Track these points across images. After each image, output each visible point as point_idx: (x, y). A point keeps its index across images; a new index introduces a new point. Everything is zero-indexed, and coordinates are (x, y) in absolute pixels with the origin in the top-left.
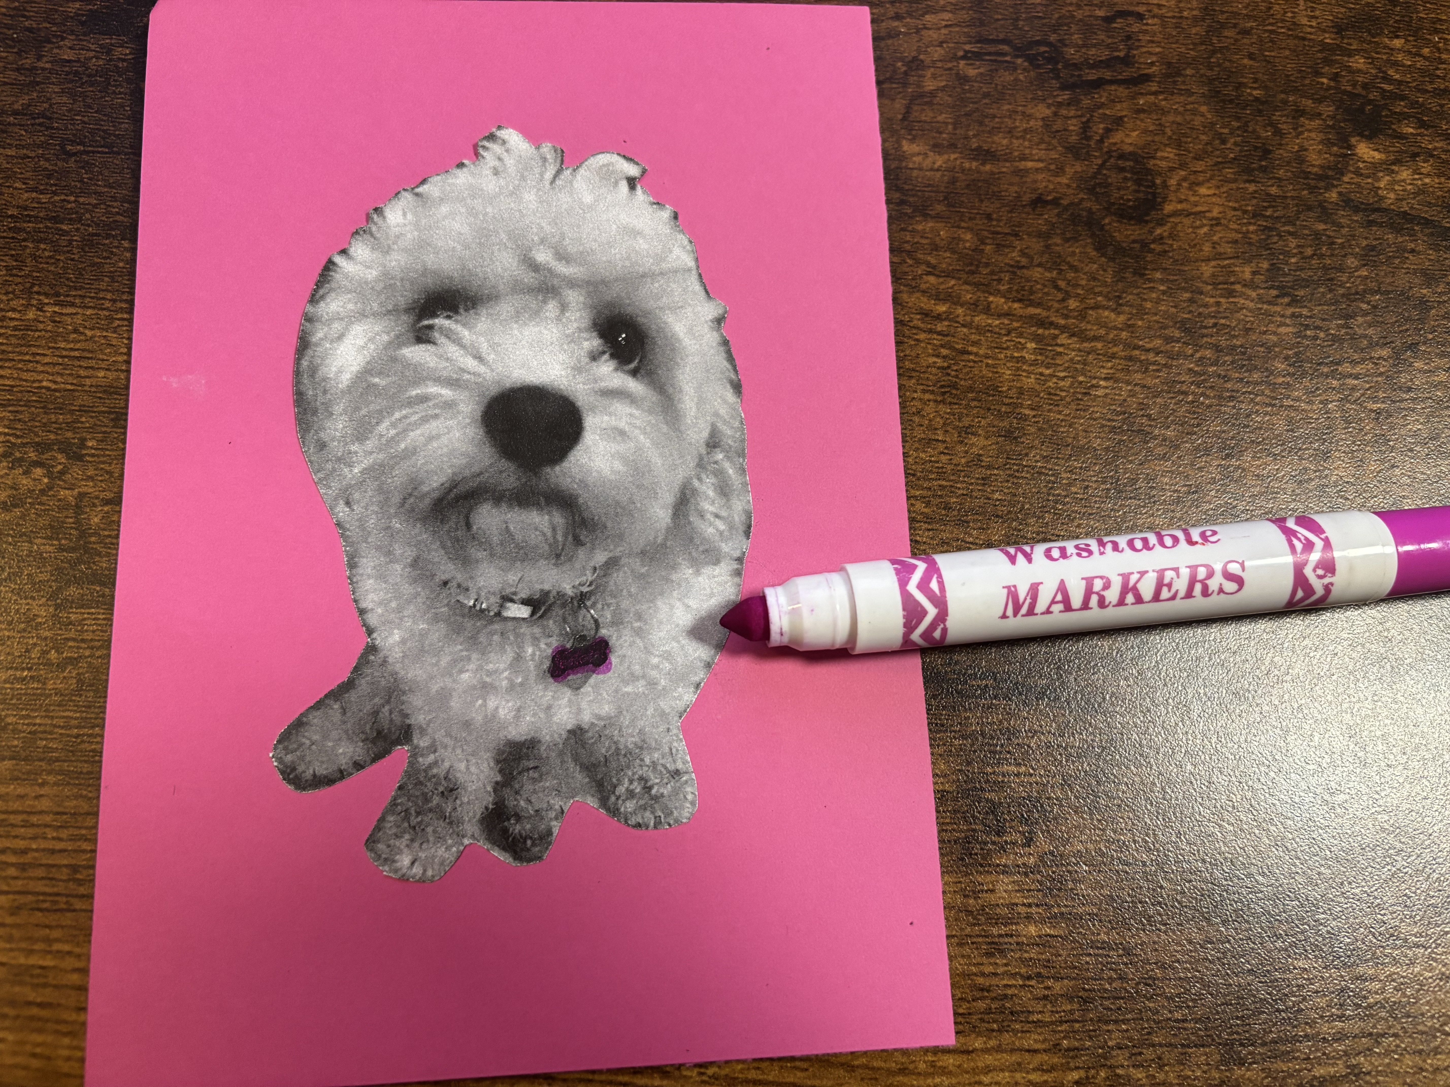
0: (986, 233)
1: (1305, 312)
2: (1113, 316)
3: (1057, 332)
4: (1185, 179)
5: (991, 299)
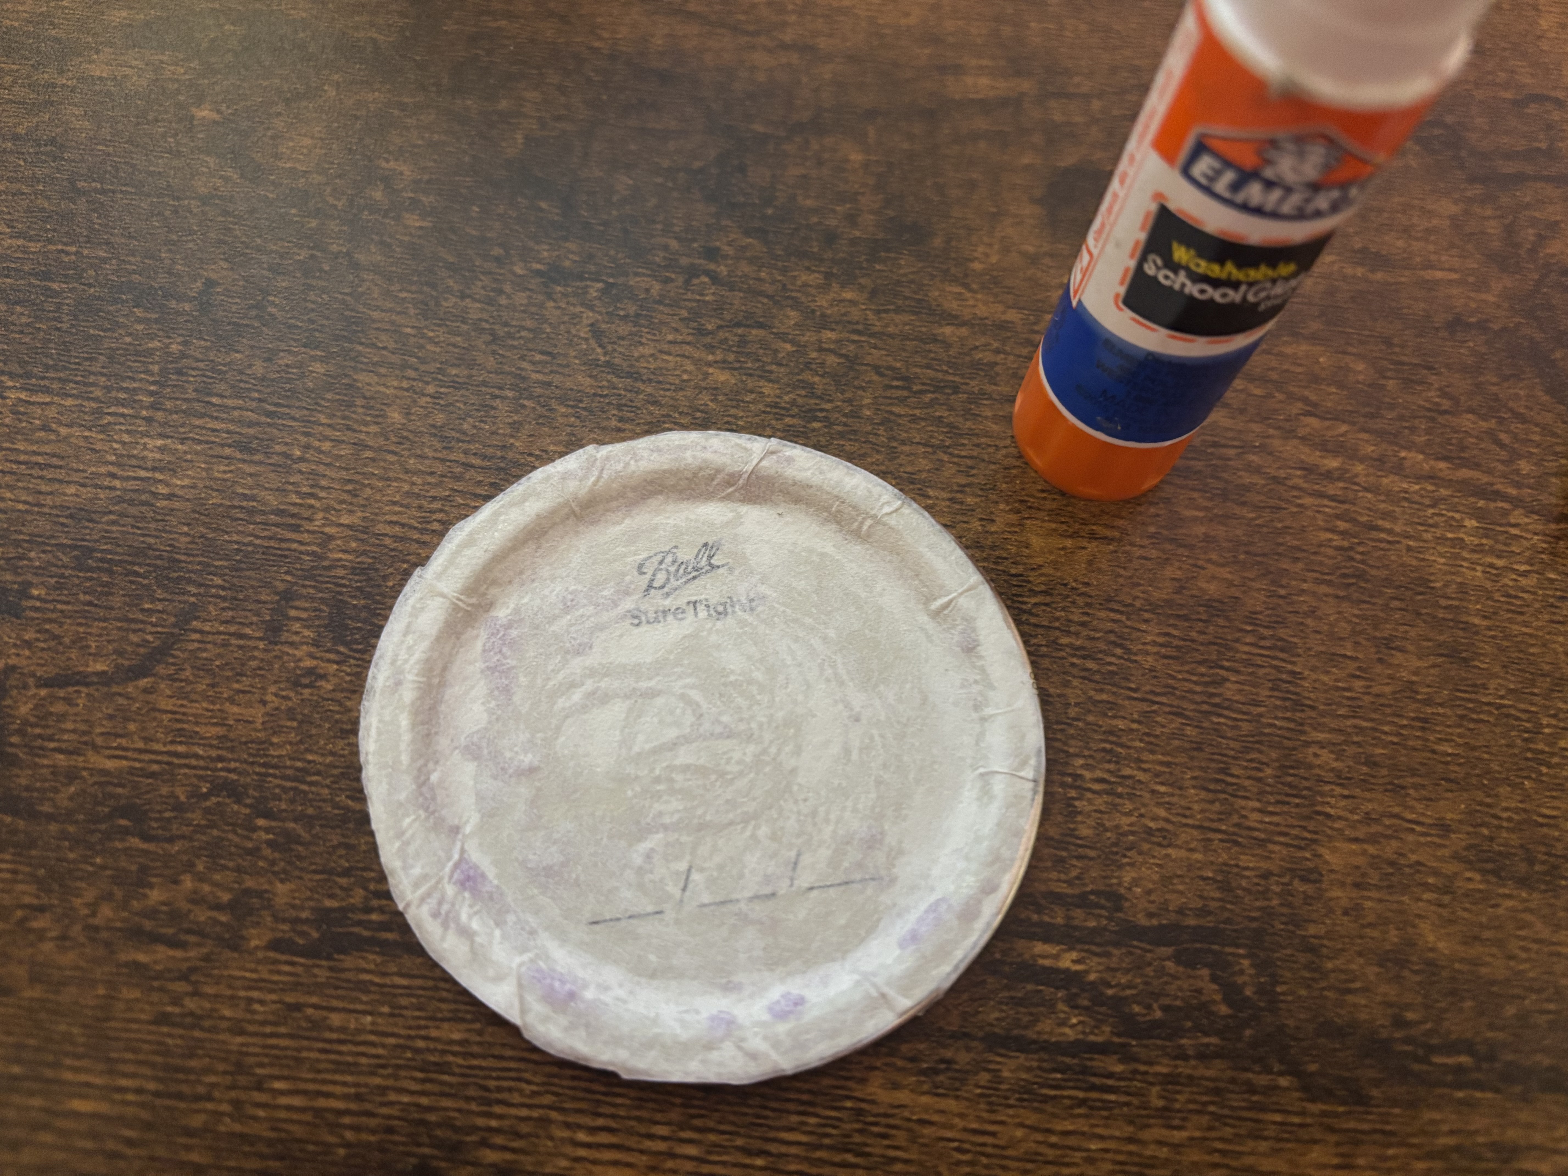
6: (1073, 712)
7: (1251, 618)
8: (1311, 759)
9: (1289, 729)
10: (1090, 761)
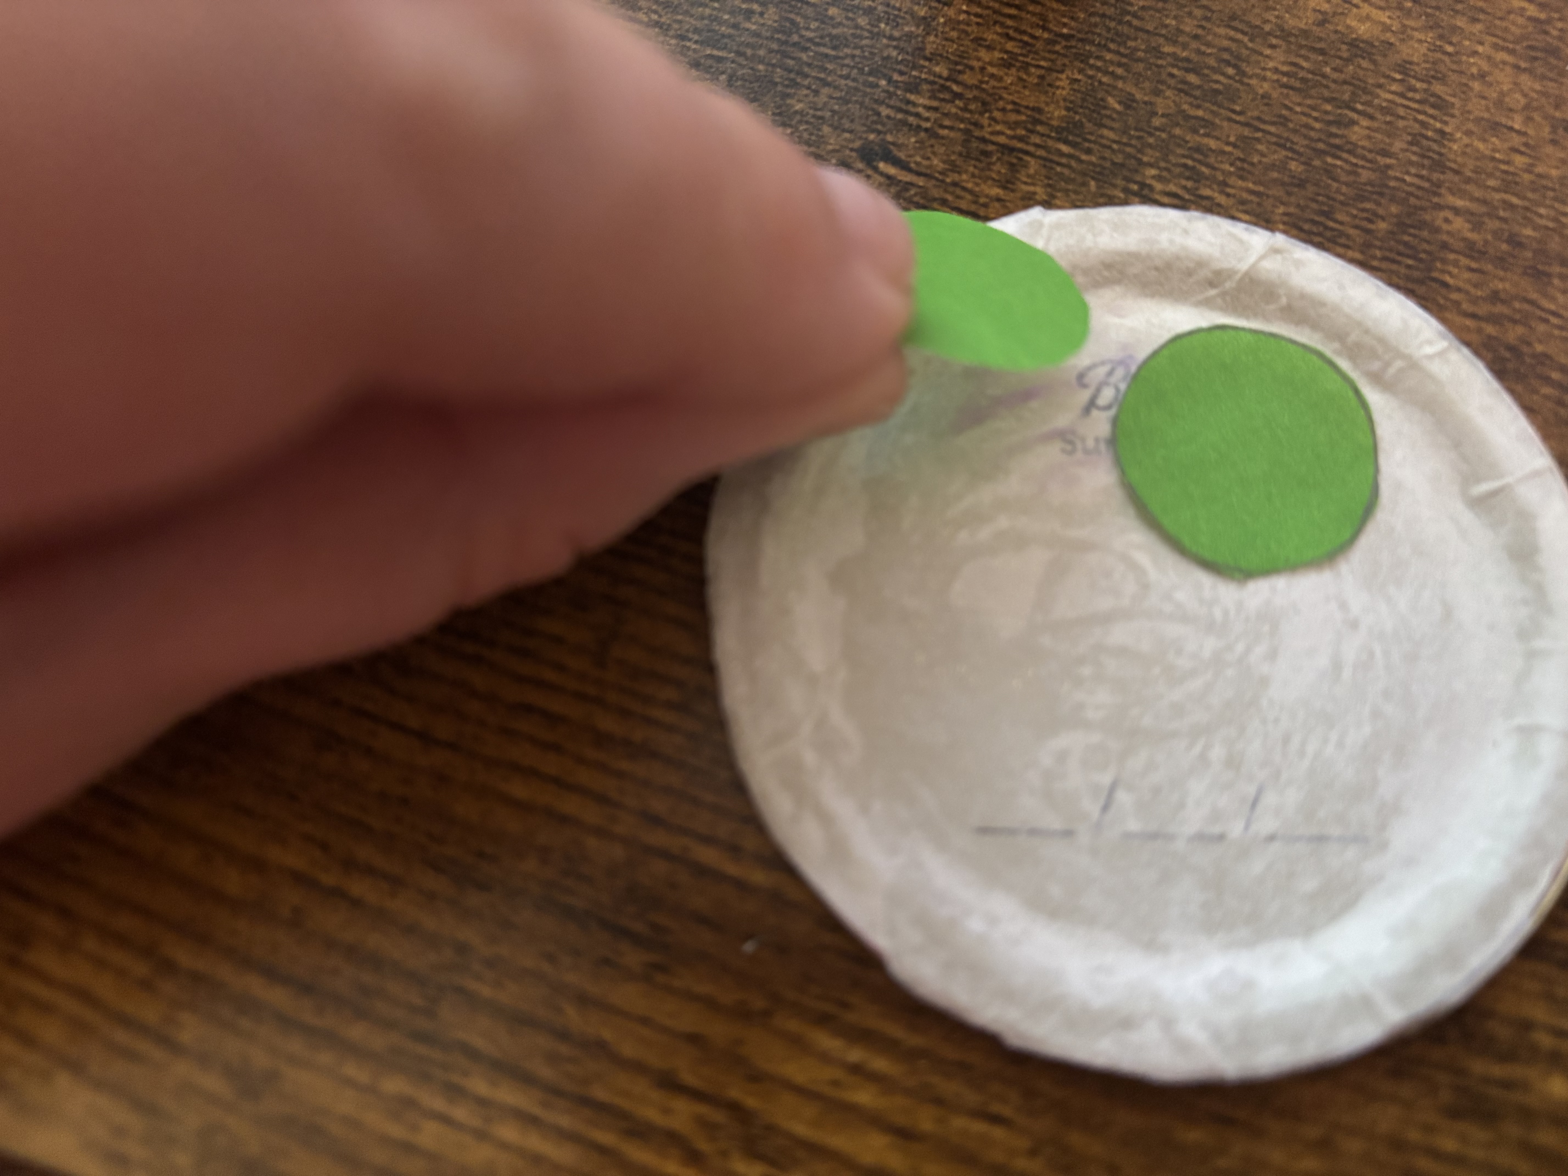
6: (1157, 122)
7: (1404, 67)
8: (1439, 222)
9: (1419, 188)
10: (1165, 174)
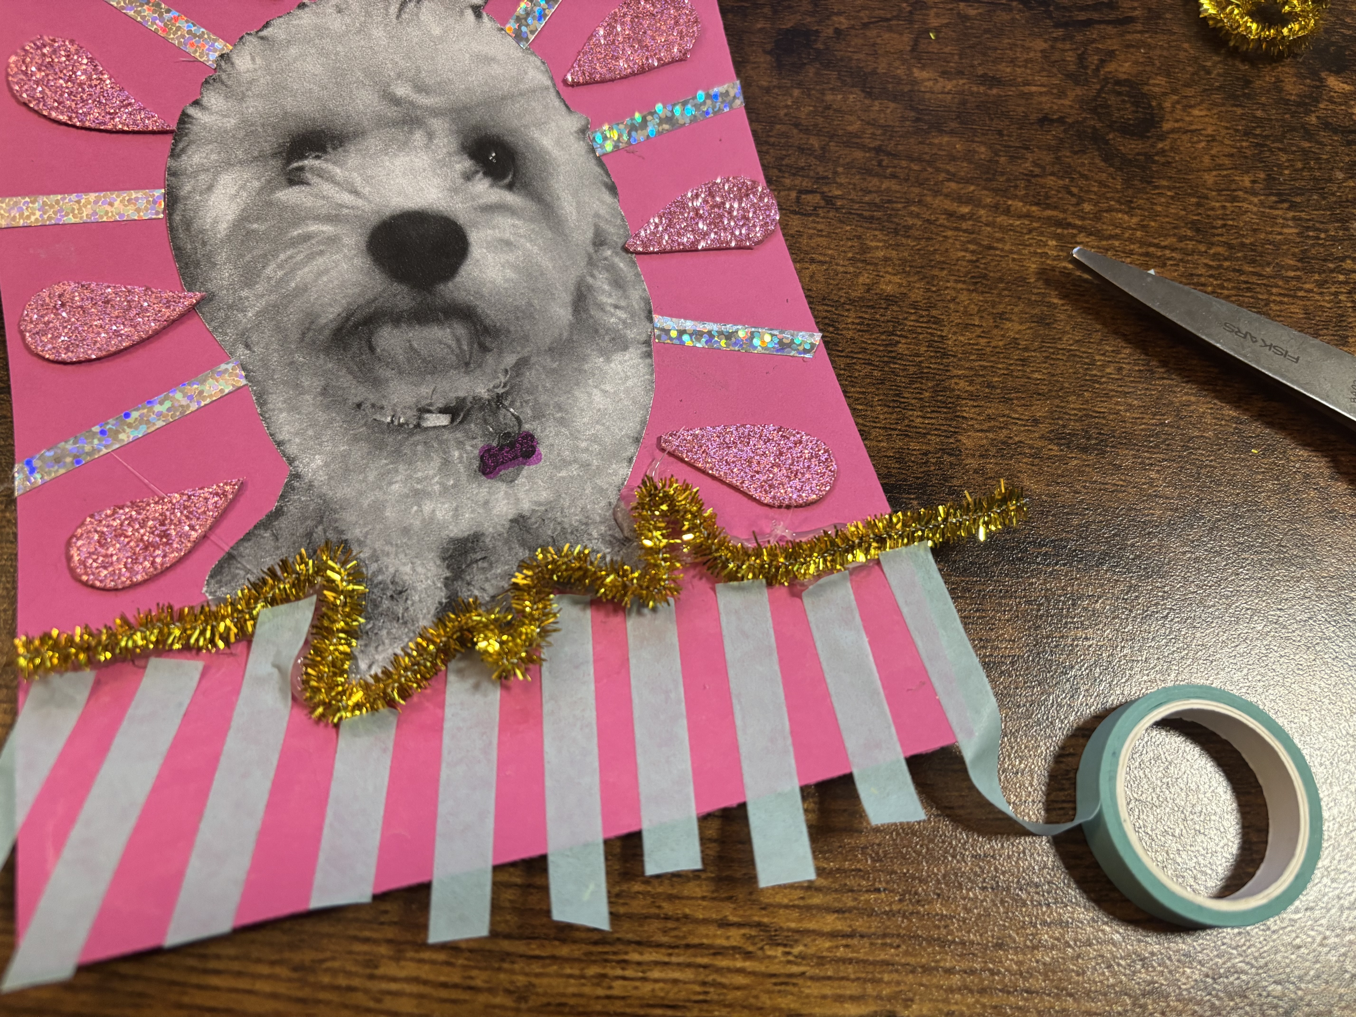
0: (999, 147)
1: (1303, 215)
2: (1126, 217)
3: (1075, 232)
4: (1178, 102)
5: (1010, 202)
